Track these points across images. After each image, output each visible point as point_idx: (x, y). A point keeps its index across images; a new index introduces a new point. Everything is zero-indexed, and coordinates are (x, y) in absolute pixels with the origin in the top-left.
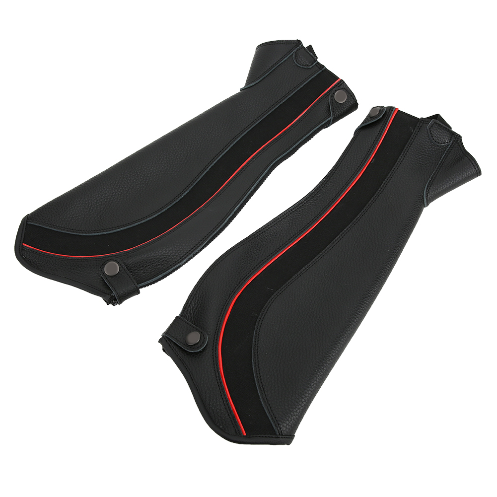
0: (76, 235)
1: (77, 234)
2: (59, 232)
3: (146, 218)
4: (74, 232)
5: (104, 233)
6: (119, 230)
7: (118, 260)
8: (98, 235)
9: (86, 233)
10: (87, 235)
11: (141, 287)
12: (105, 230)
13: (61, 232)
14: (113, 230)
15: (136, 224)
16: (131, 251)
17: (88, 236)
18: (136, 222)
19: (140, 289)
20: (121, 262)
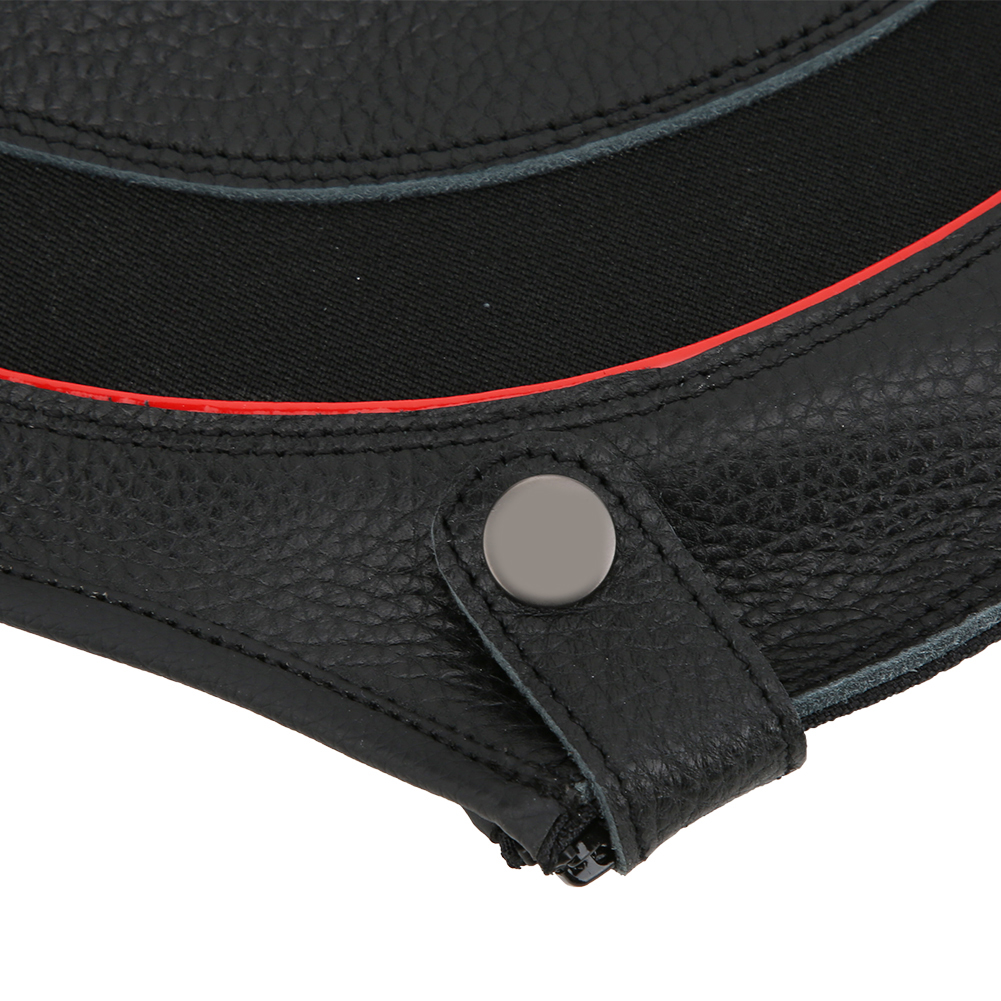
0: (183, 195)
1: (193, 186)
2: (28, 165)
3: (807, 50)
4: (162, 168)
5: (432, 184)
6: (568, 157)
7: (600, 458)
8: (382, 203)
9: (269, 180)
10: (283, 194)
11: (817, 719)
12: (436, 159)
13: (47, 167)
14: (508, 157)
15: (717, 107)
16: (702, 369)
17: (285, 206)
18: (715, 81)
19: (811, 735)
20: (623, 477)
